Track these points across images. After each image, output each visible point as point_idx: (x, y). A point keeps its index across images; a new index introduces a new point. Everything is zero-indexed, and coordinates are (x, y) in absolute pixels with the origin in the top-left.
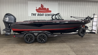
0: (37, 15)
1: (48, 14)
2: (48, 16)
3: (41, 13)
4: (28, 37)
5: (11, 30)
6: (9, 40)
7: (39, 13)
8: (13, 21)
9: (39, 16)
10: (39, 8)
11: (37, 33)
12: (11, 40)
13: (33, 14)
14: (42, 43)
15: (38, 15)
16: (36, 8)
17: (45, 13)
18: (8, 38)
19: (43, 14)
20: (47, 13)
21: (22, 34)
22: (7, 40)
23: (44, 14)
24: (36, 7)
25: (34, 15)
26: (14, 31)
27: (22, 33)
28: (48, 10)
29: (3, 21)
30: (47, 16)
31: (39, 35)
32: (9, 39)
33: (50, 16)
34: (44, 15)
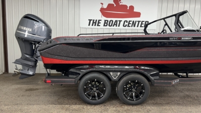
0: (102, 23)
1: (131, 23)
2: (131, 28)
3: (114, 20)
4: (90, 83)
5: (36, 61)
6: (31, 90)
7: (109, 19)
8: (42, 37)
9: (108, 27)
10: (109, 5)
11: (119, 73)
12: (37, 89)
13: (92, 22)
14: (133, 105)
15: (106, 24)
16: (100, 6)
17: (123, 20)
18: (27, 83)
19: (118, 22)
20: (128, 19)
21: (73, 73)
22: (26, 90)
23: (120, 21)
24: (102, 4)
25: (96, 23)
26: (47, 66)
27: (72, 70)
28: (131, 12)
29: (16, 35)
30: (128, 26)
31: (125, 79)
32: (31, 86)
33: (138, 26)
34: (122, 23)
